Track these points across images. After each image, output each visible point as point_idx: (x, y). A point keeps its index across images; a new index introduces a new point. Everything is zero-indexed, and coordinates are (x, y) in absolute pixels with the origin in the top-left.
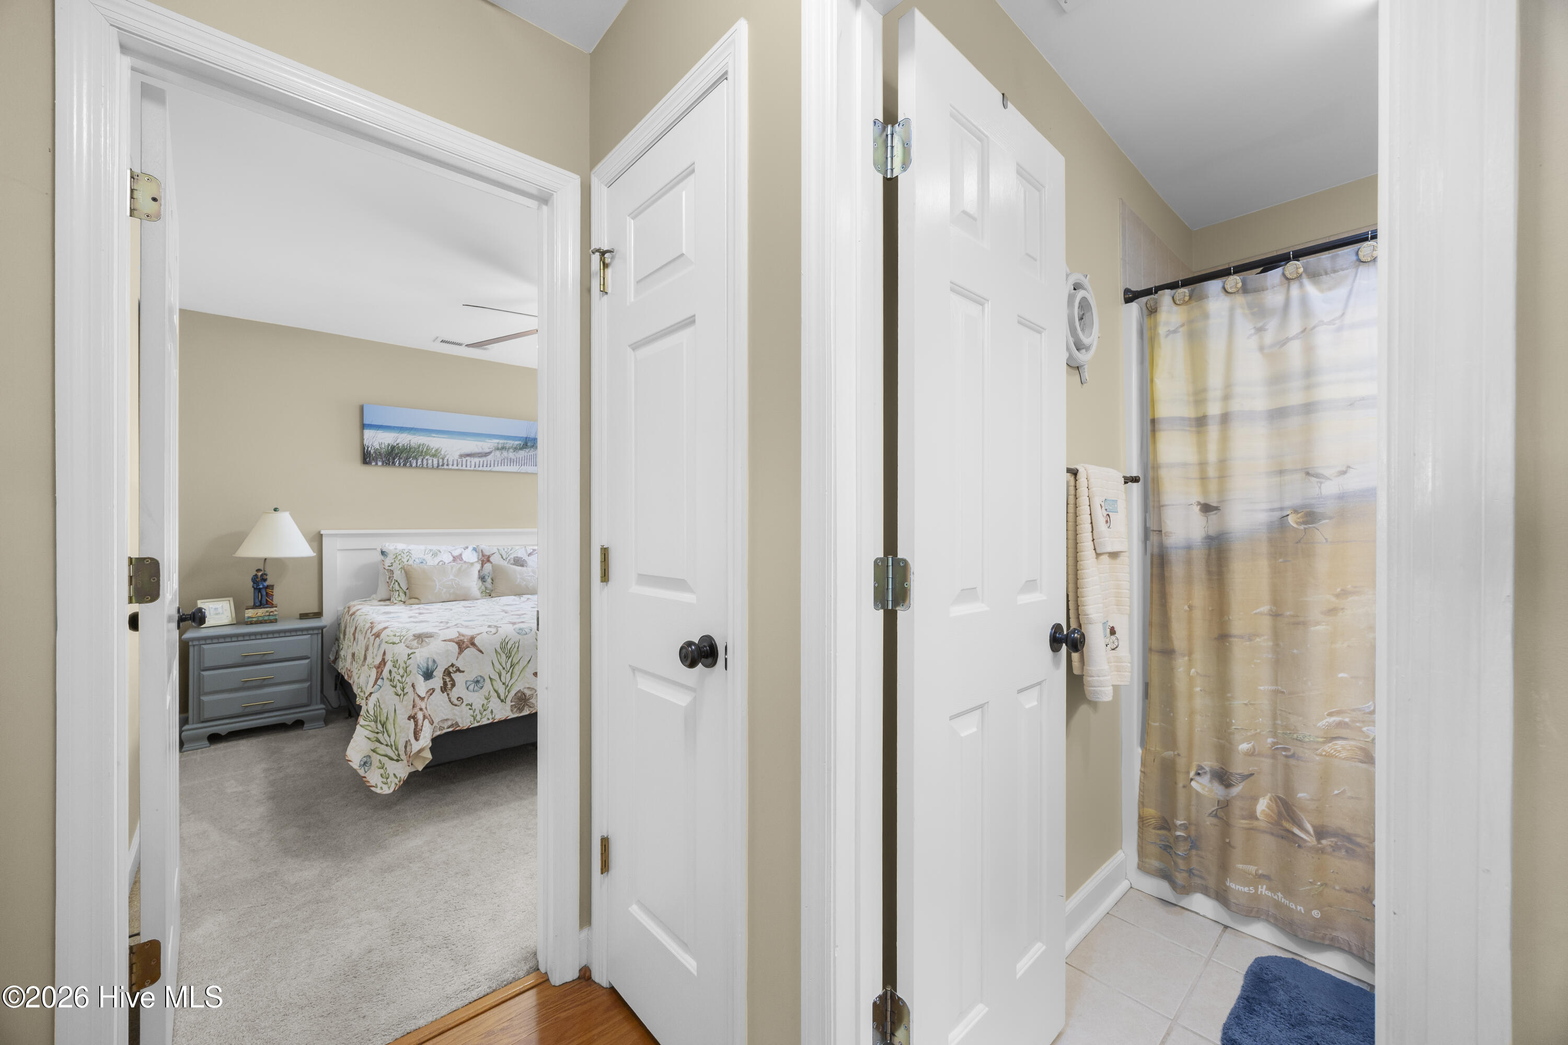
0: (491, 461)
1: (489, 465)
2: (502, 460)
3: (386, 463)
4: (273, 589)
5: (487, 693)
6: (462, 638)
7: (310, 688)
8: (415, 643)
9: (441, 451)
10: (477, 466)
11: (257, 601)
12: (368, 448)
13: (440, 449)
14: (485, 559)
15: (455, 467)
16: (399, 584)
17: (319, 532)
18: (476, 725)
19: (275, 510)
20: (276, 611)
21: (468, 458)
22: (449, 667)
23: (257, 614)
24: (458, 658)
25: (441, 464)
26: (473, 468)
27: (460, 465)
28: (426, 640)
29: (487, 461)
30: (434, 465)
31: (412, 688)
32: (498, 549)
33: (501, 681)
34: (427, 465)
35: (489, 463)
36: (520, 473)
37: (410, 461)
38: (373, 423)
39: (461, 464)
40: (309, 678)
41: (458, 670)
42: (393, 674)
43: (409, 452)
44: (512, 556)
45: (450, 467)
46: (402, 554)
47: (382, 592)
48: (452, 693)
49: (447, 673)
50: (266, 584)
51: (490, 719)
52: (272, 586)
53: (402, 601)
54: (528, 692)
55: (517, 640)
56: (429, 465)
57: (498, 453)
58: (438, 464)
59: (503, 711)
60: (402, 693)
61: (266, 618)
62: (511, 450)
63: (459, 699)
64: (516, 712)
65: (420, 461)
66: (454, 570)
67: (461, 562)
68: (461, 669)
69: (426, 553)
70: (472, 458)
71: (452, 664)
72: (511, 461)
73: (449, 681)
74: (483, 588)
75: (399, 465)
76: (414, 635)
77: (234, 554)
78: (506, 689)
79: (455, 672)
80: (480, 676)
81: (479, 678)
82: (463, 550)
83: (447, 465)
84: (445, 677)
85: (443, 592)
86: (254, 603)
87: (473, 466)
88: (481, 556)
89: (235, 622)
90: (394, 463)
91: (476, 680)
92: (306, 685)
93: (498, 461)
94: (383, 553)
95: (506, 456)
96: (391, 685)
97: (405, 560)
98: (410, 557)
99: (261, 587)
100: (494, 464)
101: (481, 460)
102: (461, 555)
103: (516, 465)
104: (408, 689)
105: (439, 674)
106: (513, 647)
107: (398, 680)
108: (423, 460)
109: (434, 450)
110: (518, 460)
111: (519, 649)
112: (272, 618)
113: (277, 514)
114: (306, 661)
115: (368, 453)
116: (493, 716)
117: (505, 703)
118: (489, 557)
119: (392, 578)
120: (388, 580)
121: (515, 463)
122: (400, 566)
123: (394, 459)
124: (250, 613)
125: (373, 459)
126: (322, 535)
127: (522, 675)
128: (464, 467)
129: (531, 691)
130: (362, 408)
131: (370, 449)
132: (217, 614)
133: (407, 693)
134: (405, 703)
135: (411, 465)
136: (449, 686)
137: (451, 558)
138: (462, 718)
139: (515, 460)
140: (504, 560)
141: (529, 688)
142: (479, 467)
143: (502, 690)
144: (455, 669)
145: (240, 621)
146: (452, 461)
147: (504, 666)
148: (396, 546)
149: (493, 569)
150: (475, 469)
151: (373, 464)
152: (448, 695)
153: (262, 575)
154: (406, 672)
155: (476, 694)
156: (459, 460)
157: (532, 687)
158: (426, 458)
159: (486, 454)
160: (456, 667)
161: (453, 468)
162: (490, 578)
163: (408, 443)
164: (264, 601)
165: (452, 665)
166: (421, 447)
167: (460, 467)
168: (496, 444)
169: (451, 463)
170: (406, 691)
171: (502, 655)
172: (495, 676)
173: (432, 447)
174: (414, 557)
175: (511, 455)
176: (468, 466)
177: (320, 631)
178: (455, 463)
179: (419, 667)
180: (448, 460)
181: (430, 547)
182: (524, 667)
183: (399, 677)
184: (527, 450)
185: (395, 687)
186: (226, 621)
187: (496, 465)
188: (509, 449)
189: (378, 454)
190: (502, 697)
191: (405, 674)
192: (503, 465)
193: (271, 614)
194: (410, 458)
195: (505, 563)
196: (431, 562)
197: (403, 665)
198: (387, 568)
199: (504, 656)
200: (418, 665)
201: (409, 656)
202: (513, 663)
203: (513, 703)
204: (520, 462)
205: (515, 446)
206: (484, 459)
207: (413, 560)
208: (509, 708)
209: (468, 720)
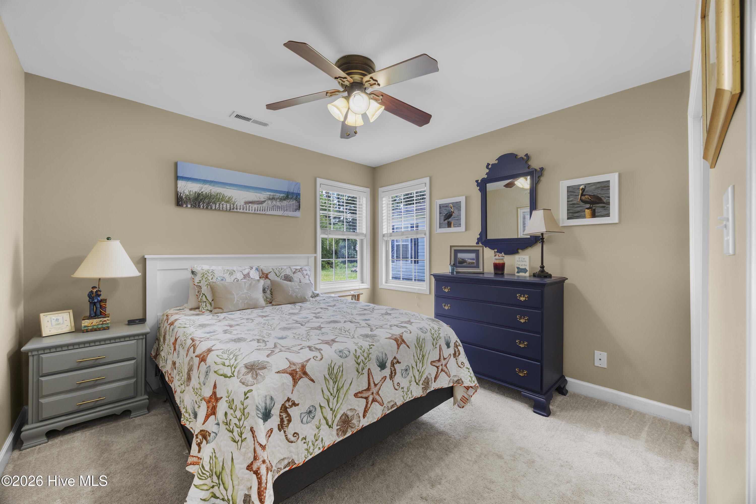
0: (265, 207)
1: (264, 210)
2: (272, 207)
3: (194, 206)
4: (106, 303)
5: (318, 422)
6: (294, 367)
7: (136, 383)
8: (249, 378)
9: (232, 198)
10: (256, 210)
11: (92, 312)
12: (180, 194)
13: (231, 197)
14: (264, 276)
15: (241, 211)
16: (206, 296)
17: (144, 256)
18: (310, 457)
19: (108, 239)
20: (108, 320)
21: (250, 205)
22: (285, 402)
23: (92, 323)
24: (293, 390)
25: (232, 208)
26: (253, 212)
27: (245, 210)
28: (261, 373)
29: (263, 207)
30: (228, 209)
31: (251, 433)
32: (273, 269)
33: (329, 407)
34: (223, 208)
35: (264, 208)
36: (284, 216)
37: (211, 205)
38: (184, 176)
39: (245, 208)
40: (136, 375)
41: (294, 404)
42: (229, 417)
43: (210, 198)
44: (283, 274)
45: (238, 210)
46: (208, 274)
47: (193, 302)
48: (288, 429)
49: (284, 409)
50: (99, 299)
51: (321, 448)
52: (106, 300)
53: (208, 310)
54: (350, 414)
55: (340, 364)
56: (224, 208)
57: (270, 202)
58: (230, 208)
59: (330, 436)
60: (240, 439)
61: (100, 326)
62: (278, 200)
63: (295, 435)
64: (341, 435)
65: (217, 205)
66: (247, 285)
67: (249, 279)
68: (296, 402)
69: (225, 272)
70: (253, 205)
71: (288, 398)
72: (278, 208)
73: (286, 417)
74: (265, 297)
75: (203, 208)
76: (246, 367)
77: (73, 274)
78: (333, 414)
79: (291, 406)
80: (312, 406)
81: (311, 408)
82: (250, 270)
83: (237, 209)
84: (282, 414)
85: (239, 303)
86: (90, 314)
87: (253, 210)
88: (261, 274)
89: (74, 330)
90: (199, 206)
91: (308, 411)
92: (134, 380)
93: (270, 207)
94: (193, 272)
95: (275, 204)
96: (226, 429)
97: (210, 278)
98: (214, 275)
99: (96, 301)
100: (267, 209)
101: (259, 206)
102: (249, 273)
103: (281, 211)
104: (247, 435)
105: (276, 411)
106: (338, 372)
107: (235, 424)
108: (219, 204)
109: (227, 198)
110: (282, 207)
111: (344, 373)
112: (104, 326)
113: (109, 242)
114: (133, 362)
115: (180, 198)
116: (323, 444)
117: (332, 428)
118: (267, 275)
119: (200, 292)
120: (197, 294)
121: (281, 209)
122: (207, 283)
123: (199, 203)
124: (86, 323)
125: (184, 203)
126: (146, 258)
127: (346, 399)
128: (248, 211)
129: (352, 412)
130: (176, 165)
131: (182, 195)
132: (58, 324)
133: (246, 438)
134: (243, 450)
135: (211, 208)
136: (286, 423)
137: (243, 276)
138: (298, 454)
139: (281, 207)
140: (278, 277)
141: (351, 409)
142: (257, 211)
143: (329, 417)
144: (290, 404)
145: (78, 330)
146: (239, 206)
147: (332, 392)
148: (202, 267)
149: (271, 283)
150: (255, 212)
151: (184, 206)
152: (285, 432)
153: (97, 291)
154: (244, 415)
155: (309, 425)
156: (244, 205)
157: (353, 408)
158: (222, 203)
159: (262, 202)
160: (292, 401)
161: (240, 211)
162: (269, 290)
163: (210, 191)
164: (98, 313)
165: (288, 400)
166: (218, 195)
167: (245, 211)
168: (269, 196)
169: (239, 207)
170: (244, 436)
171: (330, 382)
172: (324, 404)
173: (226, 195)
174: (216, 275)
175: (278, 204)
176: (250, 210)
177: (144, 337)
178: (242, 207)
179: (258, 409)
180: (237, 205)
181: (226, 268)
182: (347, 390)
183: (235, 421)
184: (288, 201)
185: (232, 432)
186: (67, 330)
187: (268, 210)
188: (277, 199)
189: (188, 199)
190: (330, 423)
191: (243, 417)
192: (273, 210)
193: (104, 323)
194: (211, 203)
195: (278, 279)
196: (229, 279)
197: (240, 406)
198: (196, 284)
199: (331, 382)
200: (257, 406)
201: (245, 395)
202: (339, 387)
203: (339, 427)
204: (284, 208)
205: (280, 197)
206: (261, 205)
207: (216, 278)
208: (335, 432)
209: (303, 456)
